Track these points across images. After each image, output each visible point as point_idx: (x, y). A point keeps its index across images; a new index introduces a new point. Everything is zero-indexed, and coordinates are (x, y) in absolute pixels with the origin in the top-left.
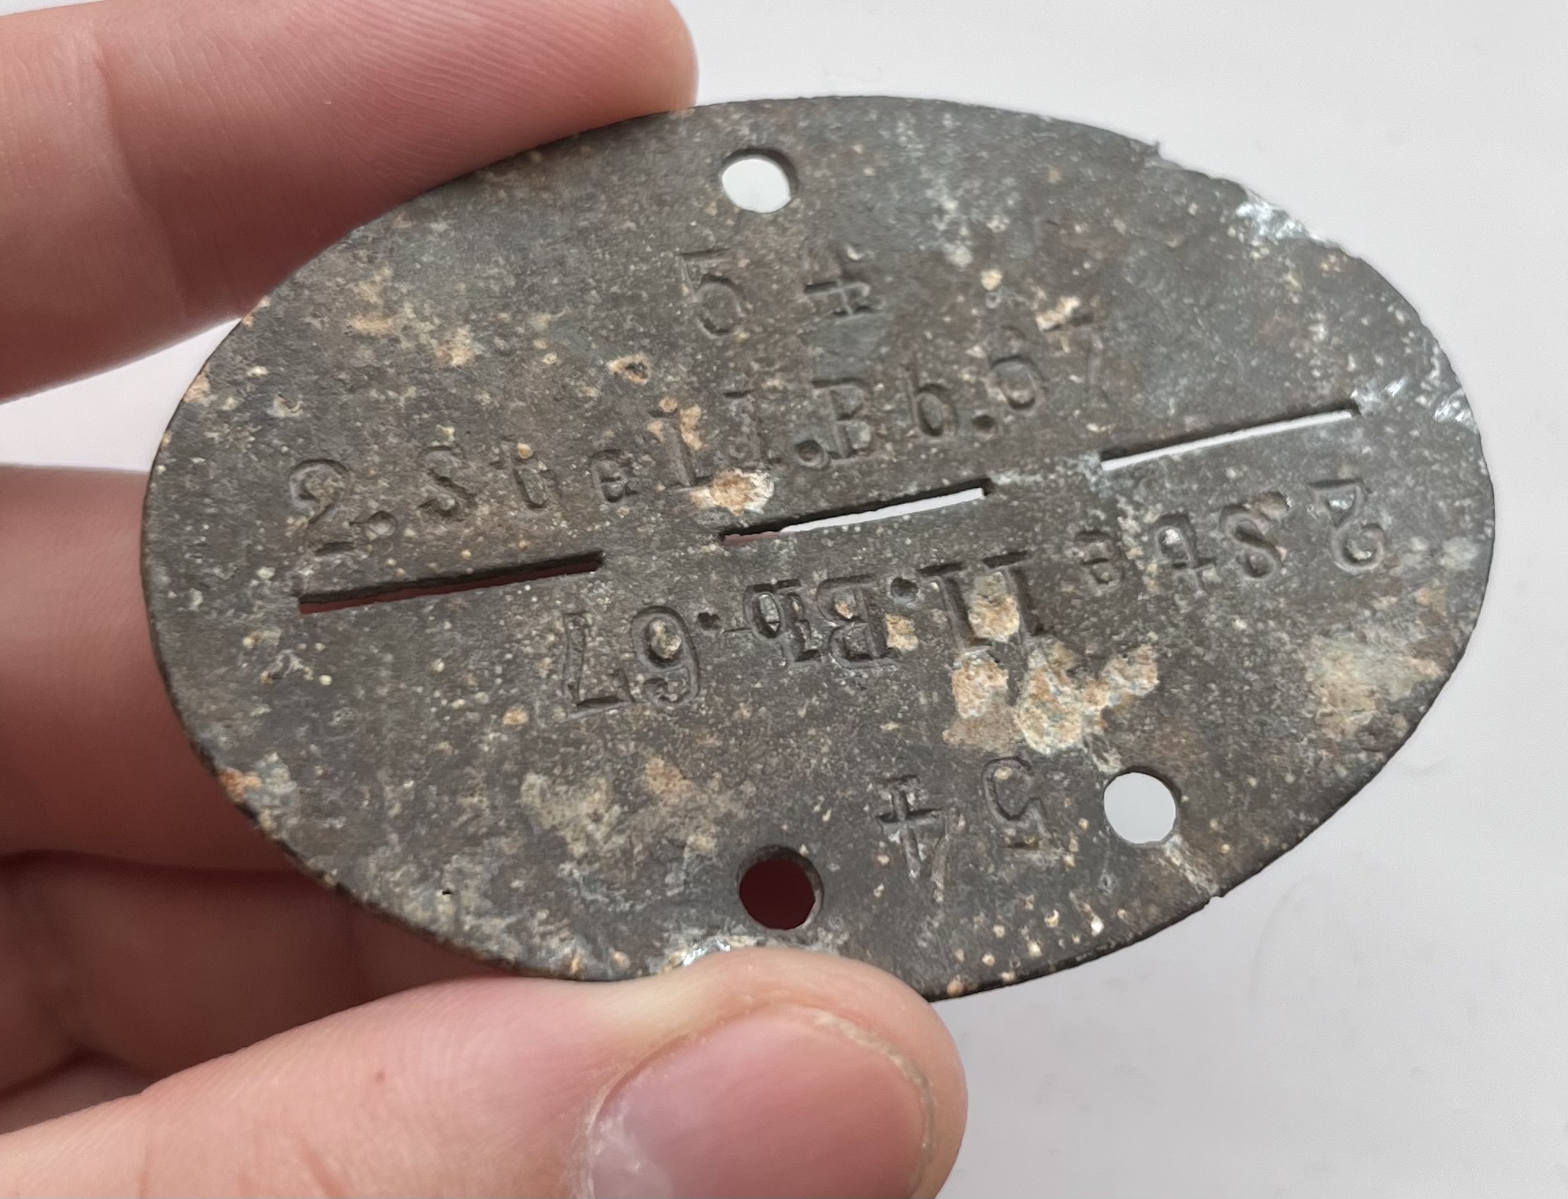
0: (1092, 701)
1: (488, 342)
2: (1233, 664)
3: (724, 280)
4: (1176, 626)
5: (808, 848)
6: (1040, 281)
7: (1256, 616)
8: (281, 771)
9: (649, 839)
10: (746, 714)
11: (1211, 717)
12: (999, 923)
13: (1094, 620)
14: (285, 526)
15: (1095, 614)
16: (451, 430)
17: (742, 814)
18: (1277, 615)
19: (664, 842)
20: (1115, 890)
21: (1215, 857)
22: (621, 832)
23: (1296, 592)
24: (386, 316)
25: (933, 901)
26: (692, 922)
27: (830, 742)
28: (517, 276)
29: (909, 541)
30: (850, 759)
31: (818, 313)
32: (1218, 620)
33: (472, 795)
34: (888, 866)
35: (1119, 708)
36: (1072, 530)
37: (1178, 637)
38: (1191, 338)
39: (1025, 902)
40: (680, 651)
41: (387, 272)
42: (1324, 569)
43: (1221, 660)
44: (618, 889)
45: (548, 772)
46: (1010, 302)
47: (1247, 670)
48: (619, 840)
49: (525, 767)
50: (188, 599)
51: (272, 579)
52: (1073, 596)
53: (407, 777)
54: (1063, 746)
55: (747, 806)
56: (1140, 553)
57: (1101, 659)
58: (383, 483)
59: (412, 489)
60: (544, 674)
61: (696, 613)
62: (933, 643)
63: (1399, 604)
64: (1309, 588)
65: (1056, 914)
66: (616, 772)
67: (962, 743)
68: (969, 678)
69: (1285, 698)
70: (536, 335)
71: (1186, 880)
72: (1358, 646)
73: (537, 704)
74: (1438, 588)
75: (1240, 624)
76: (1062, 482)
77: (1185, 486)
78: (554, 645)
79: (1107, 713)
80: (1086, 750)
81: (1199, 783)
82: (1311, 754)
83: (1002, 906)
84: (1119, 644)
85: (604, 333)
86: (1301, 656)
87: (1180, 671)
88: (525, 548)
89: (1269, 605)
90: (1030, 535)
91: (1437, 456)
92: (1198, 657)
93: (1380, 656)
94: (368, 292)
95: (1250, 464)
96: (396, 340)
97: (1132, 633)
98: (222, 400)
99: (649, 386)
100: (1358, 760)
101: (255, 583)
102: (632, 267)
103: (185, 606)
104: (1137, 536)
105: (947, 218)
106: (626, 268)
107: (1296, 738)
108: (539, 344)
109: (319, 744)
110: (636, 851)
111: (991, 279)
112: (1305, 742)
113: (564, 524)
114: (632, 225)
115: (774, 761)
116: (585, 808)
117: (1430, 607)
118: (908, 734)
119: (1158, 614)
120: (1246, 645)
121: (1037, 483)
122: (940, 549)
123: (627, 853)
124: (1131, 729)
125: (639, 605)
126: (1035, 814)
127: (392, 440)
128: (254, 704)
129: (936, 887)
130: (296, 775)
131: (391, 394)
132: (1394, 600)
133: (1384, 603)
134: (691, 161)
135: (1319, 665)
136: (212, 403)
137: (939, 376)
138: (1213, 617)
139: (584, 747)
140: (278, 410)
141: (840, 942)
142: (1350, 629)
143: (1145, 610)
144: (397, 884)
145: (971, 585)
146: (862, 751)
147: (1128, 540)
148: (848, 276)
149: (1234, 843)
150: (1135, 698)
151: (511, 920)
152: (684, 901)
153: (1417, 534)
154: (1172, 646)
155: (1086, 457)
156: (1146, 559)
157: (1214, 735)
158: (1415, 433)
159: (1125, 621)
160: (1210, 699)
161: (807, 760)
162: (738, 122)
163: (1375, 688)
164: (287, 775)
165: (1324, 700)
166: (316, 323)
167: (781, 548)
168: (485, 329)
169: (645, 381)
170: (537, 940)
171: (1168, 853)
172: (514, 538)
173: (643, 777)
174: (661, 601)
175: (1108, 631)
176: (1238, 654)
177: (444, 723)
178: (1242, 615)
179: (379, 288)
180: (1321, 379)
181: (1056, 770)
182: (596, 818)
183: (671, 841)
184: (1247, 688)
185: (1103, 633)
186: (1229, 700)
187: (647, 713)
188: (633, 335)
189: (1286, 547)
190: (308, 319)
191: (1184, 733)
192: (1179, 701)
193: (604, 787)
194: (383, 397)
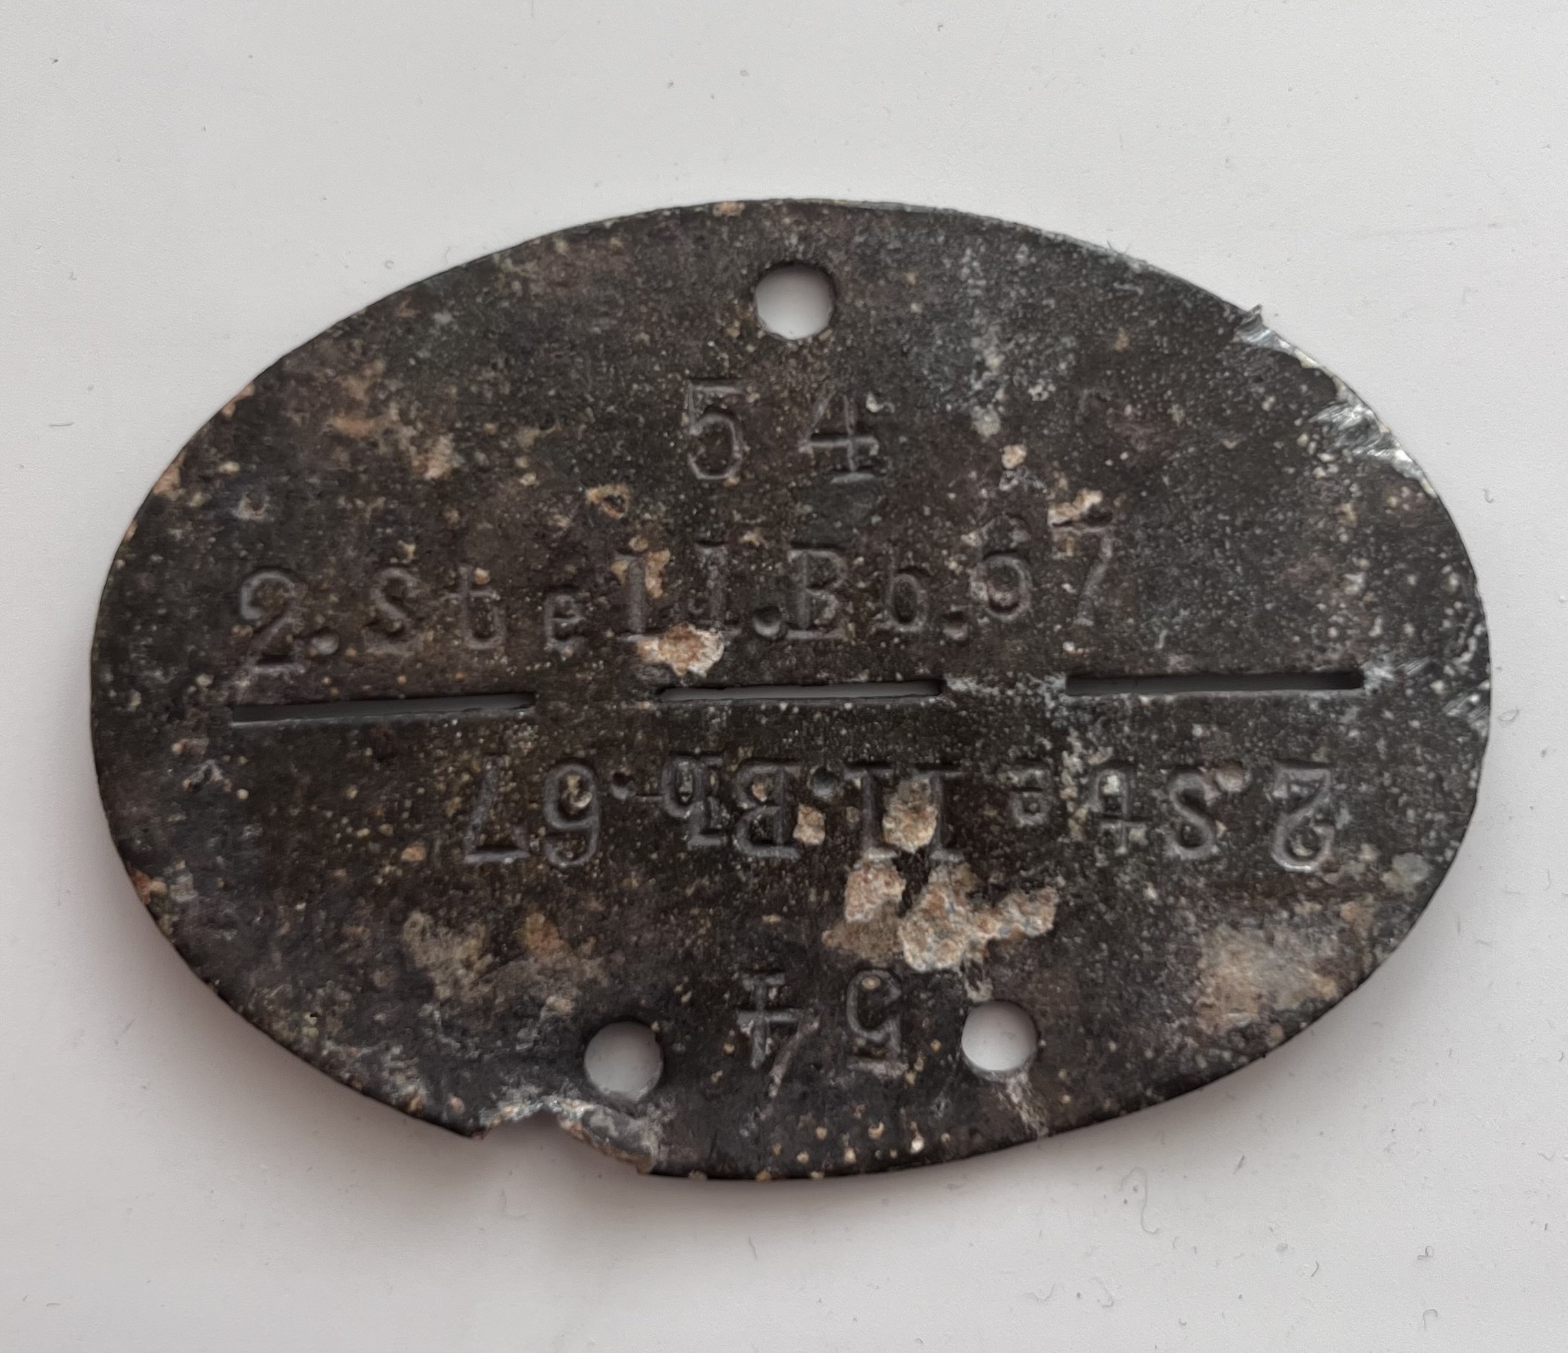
0: (982, 927)
1: (468, 455)
2: (1131, 930)
3: (730, 413)
4: (1086, 877)
5: (660, 1025)
6: (1065, 467)
7: (1170, 889)
8: (186, 879)
9: (512, 993)
10: (635, 883)
11: (1093, 975)
12: (824, 1126)
13: (1008, 850)
14: (230, 633)
15: (1010, 844)
16: (411, 548)
17: (605, 983)
18: (1192, 895)
19: (526, 998)
20: (945, 1115)
21: (1053, 1107)
22: (488, 981)
23: (1219, 875)
24: (369, 416)
25: (767, 1094)
26: (531, 1079)
27: (709, 925)
28: (513, 382)
29: (844, 732)
30: (724, 946)
31: (816, 467)
32: (1131, 883)
33: (358, 925)
34: (732, 1055)
35: (1005, 942)
36: (1012, 753)
37: (1085, 888)
38: (1209, 564)
39: (854, 1111)
40: (588, 807)
41: (380, 365)
42: (1258, 857)
43: (1120, 924)
44: (473, 1037)
45: (432, 912)
46: (1026, 487)
47: (1143, 939)
48: (486, 989)
49: (412, 903)
50: (128, 700)
51: (210, 687)
52: (993, 821)
53: (301, 899)
54: (940, 965)
55: (613, 976)
56: (1075, 795)
57: (1002, 891)
58: (333, 598)
59: (361, 606)
60: (450, 813)
61: (612, 772)
62: (839, 842)
63: (1322, 914)
64: (1235, 874)
65: (881, 1127)
66: (496, 921)
67: (840, 946)
68: (866, 881)
69: (1172, 977)
70: (519, 452)
71: (1019, 1117)
72: (1263, 946)
73: (438, 843)
74: (1368, 906)
75: (1151, 893)
76: (1018, 700)
77: (1144, 734)
78: (467, 785)
79: (992, 943)
80: (960, 974)
81: (1060, 1033)
82: (1177, 1039)
83: (832, 1109)
84: (1026, 880)
85: (590, 456)
86: (1202, 940)
87: (1076, 923)
88: (461, 681)
89: (1187, 881)
90: (968, 749)
91: (1429, 757)
92: (1100, 916)
93: (1281, 962)
94: (357, 388)
95: (1221, 725)
96: (375, 445)
97: (1042, 872)
98: (190, 494)
99: (624, 521)
100: (1220, 1058)
101: (192, 689)
102: (635, 386)
103: (124, 707)
104: (1077, 776)
105: (986, 375)
106: (629, 387)
107: (1169, 1019)
108: (521, 462)
109: (227, 857)
110: (498, 1001)
111: (1014, 456)
112: (1175, 1025)
113: (504, 660)
114: (645, 337)
115: (649, 936)
116: (459, 953)
117: (1352, 924)
118: (789, 929)
119: (1074, 860)
120: (1150, 915)
121: (992, 696)
122: (873, 747)
123: (488, 1002)
124: (1011, 965)
125: (558, 755)
126: (892, 1027)
127: (351, 553)
128: (173, 811)
129: (772, 1081)
130: (199, 886)
131: (359, 503)
132: (1318, 907)
133: (1306, 908)
134: (726, 269)
135: (1217, 955)
136: (180, 498)
137: (925, 559)
138: (1127, 879)
139: (472, 893)
140: (243, 512)
141: (666, 1119)
142: (1261, 926)
143: (1061, 852)
144: (271, 1002)
145: (894, 789)
146: (738, 939)
147: (1066, 777)
148: (862, 428)
149: (1076, 1097)
150: (1024, 936)
151: (366, 1051)
152: (529, 1058)
153: (1369, 841)
154: (1077, 896)
155: (1052, 679)
156: (1079, 802)
157: (1089, 991)
158: (1415, 724)
159: (1039, 858)
160: (1097, 957)
161: (682, 940)
162: (788, 229)
163: (1264, 992)
164: (190, 883)
165: (1209, 990)
166: (297, 419)
167: (713, 717)
168: (468, 440)
169: (620, 516)
170: (385, 1074)
171: (1010, 1090)
172: (454, 669)
173: (521, 930)
174: (581, 754)
175: (1018, 865)
176: (1140, 921)
177: (345, 850)
178: (1157, 886)
179: (366, 384)
180: (1336, 640)
181: (926, 989)
182: (468, 965)
183: (532, 999)
184: (1136, 957)
185: (1013, 864)
186: (1115, 963)
187: (541, 867)
188: (620, 463)
189: (1226, 824)
190: (289, 414)
191: (1062, 983)
192: (1066, 951)
193: (482, 935)
194: (349, 506)
